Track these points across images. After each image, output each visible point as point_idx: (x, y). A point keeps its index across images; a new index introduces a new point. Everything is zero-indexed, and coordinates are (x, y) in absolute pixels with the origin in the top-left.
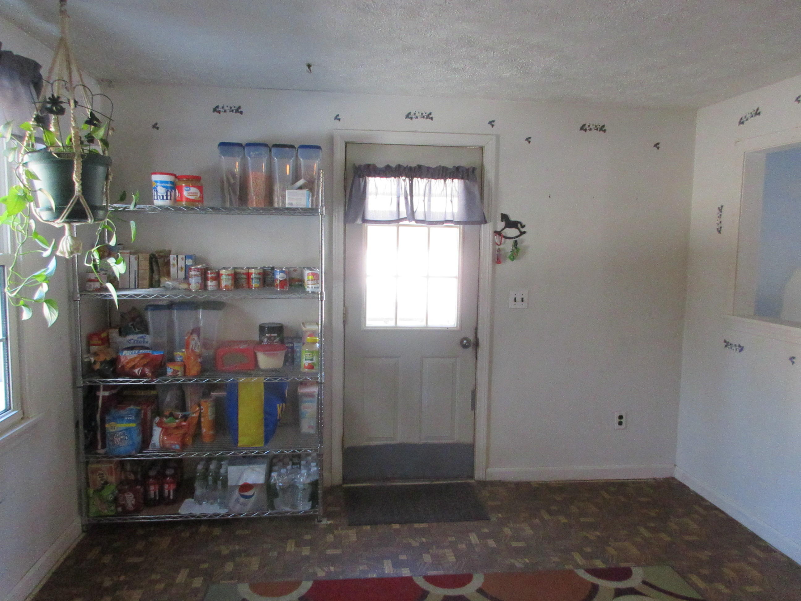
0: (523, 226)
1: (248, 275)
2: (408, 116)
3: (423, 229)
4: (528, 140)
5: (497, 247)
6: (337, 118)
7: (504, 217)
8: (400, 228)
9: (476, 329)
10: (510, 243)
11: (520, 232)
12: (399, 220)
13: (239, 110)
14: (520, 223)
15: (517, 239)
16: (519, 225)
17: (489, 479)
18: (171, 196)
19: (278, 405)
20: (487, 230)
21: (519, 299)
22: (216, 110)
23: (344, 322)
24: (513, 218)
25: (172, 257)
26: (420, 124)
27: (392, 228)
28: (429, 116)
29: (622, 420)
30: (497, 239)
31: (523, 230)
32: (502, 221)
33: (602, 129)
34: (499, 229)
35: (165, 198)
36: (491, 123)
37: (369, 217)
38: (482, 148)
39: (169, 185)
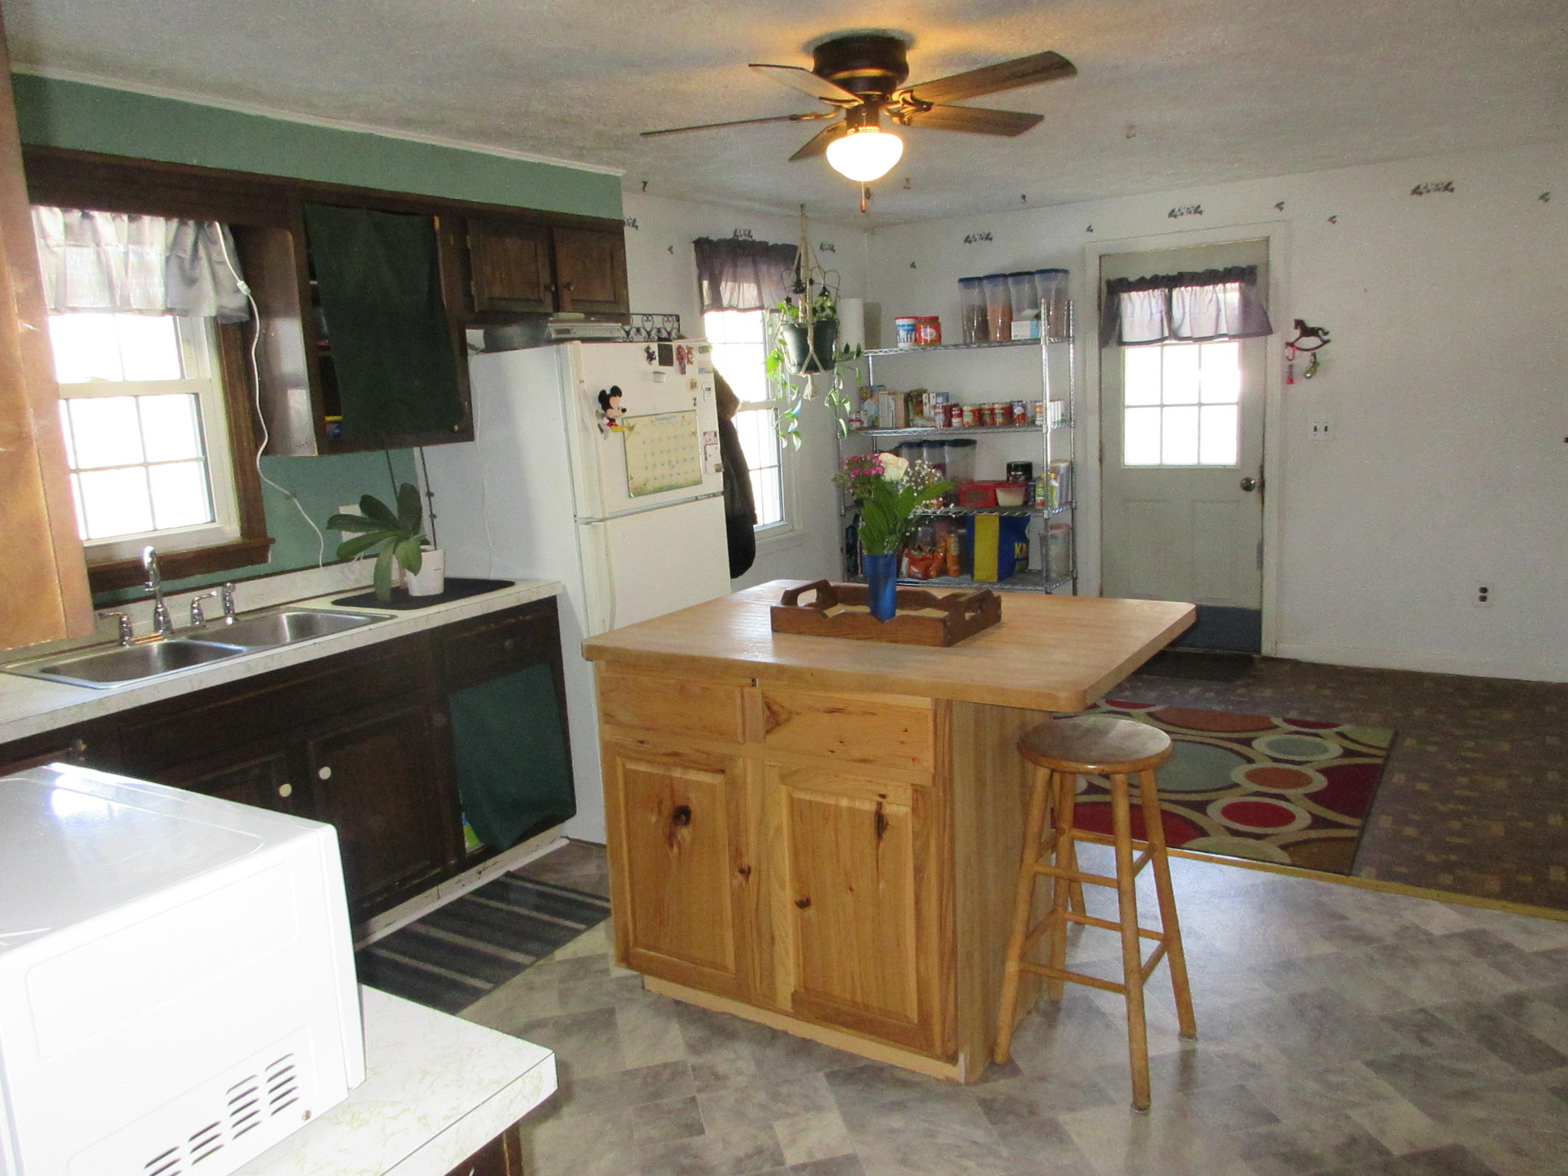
0: (1326, 334)
1: (992, 410)
2: (1172, 214)
3: (1193, 348)
4: (1332, 220)
5: (1290, 363)
6: (1090, 229)
7: (1299, 324)
8: (1166, 348)
9: (1262, 467)
10: (1307, 355)
11: (1322, 340)
12: (1163, 339)
13: (988, 237)
14: (1320, 329)
15: (1316, 351)
16: (1320, 332)
17: (1281, 655)
18: (911, 338)
19: (1016, 545)
20: (1275, 343)
21: (1321, 428)
22: (967, 240)
23: (1101, 460)
24: (1311, 324)
25: (924, 396)
26: (1188, 221)
27: (1155, 349)
28: (1198, 210)
29: (1485, 594)
30: (1289, 351)
31: (1326, 338)
32: (1296, 328)
33: (1448, 187)
34: (1291, 340)
35: (906, 340)
36: (1280, 206)
37: (1126, 339)
38: (1267, 240)
39: (910, 328)
